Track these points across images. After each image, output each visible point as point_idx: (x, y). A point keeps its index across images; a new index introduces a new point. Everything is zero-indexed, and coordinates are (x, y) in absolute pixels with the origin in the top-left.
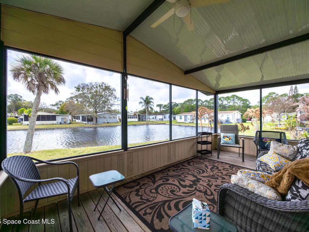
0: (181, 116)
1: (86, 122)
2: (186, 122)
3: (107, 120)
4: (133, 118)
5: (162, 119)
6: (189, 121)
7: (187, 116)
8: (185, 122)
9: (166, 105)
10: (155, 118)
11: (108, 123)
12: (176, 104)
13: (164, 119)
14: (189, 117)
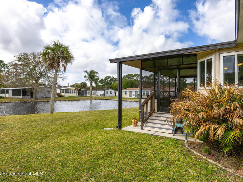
0: (126, 92)
1: (21, 97)
2: (132, 98)
3: (45, 95)
4: (73, 93)
5: (103, 95)
6: (134, 97)
7: (132, 91)
8: (130, 97)
9: (103, 79)
10: (95, 94)
11: (46, 98)
12: (114, 78)
13: (106, 95)
14: (134, 93)
